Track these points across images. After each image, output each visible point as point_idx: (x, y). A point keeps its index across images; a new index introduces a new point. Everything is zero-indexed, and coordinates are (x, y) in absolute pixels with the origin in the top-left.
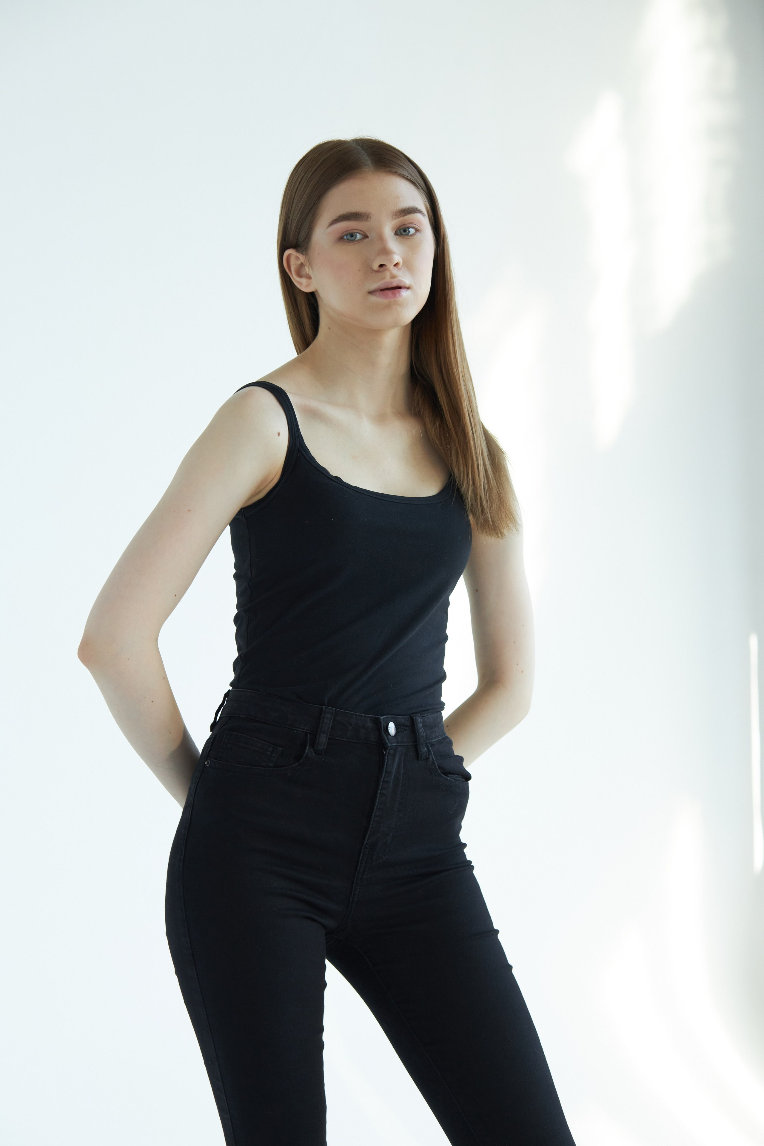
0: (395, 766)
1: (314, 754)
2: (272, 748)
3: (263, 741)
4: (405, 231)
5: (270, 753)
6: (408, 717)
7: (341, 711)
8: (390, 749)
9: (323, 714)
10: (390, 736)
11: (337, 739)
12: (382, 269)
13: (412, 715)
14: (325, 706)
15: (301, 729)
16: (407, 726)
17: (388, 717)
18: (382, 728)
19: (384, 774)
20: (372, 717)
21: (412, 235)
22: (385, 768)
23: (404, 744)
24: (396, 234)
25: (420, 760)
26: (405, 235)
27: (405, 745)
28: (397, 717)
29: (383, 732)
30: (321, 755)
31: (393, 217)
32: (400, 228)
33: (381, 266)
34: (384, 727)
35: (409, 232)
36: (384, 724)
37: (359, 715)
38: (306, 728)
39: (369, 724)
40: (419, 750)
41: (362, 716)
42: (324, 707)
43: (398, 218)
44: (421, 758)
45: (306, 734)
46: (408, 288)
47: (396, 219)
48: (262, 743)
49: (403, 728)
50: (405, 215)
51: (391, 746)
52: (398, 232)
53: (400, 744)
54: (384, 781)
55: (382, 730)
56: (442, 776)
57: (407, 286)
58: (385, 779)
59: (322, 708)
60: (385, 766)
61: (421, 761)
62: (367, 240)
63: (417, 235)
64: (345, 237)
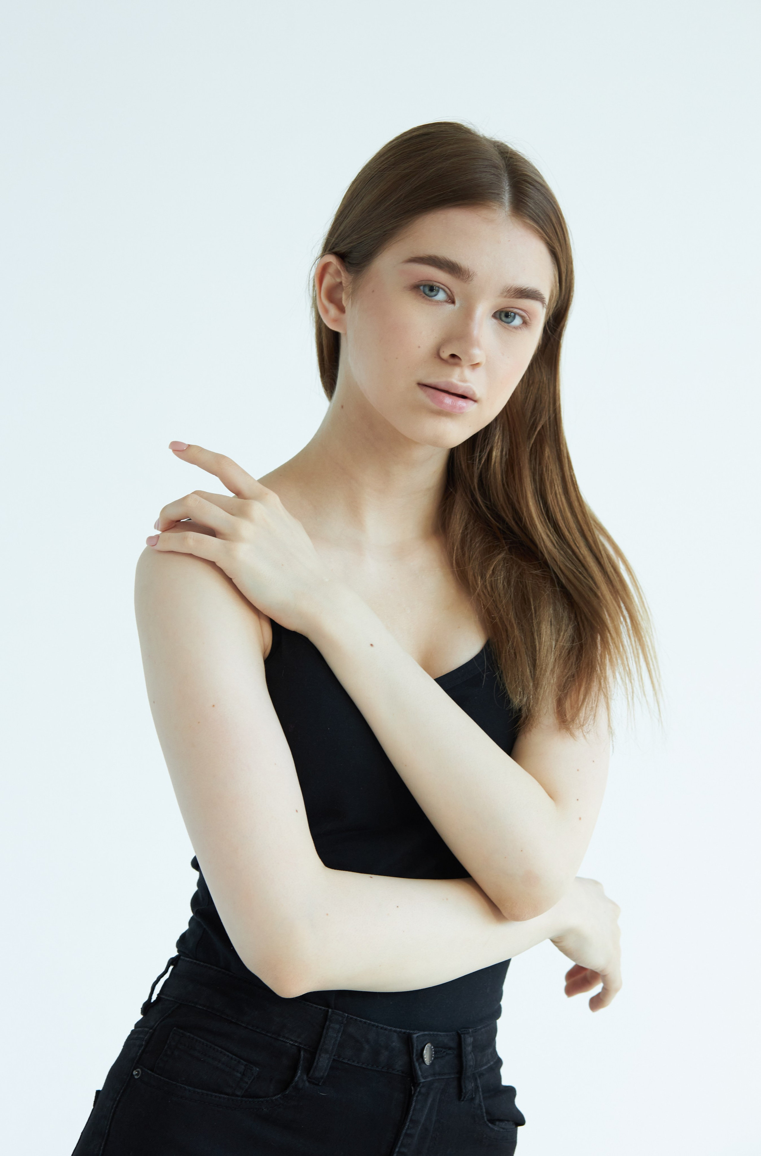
0: (426, 1111)
1: (307, 1084)
2: (243, 1067)
3: (232, 1054)
4: (507, 315)
5: (239, 1075)
6: (454, 1033)
7: (356, 1019)
8: (423, 1086)
9: (327, 1023)
10: (425, 1065)
11: (344, 1063)
12: (452, 360)
13: (459, 1032)
14: (332, 1009)
15: (292, 1040)
16: (450, 1048)
17: (425, 1035)
18: (415, 1051)
19: (408, 1124)
20: (400, 1032)
22: (410, 1115)
23: (443, 1077)
25: (463, 1100)
26: (505, 322)
27: (444, 1079)
28: (437, 1035)
29: (415, 1059)
30: (318, 1085)
32: (503, 309)
33: (453, 356)
34: (417, 1050)
35: (513, 320)
36: (417, 1046)
37: (382, 1028)
38: (299, 1040)
39: (396, 1043)
40: (463, 1087)
41: (386, 1029)
42: (330, 1010)
43: (508, 298)
44: (465, 1097)
45: (299, 1049)
46: (475, 401)
48: (228, 1056)
49: (444, 1052)
51: (424, 1082)
53: (437, 1078)
54: (406, 1134)
55: (414, 1056)
56: (487, 1125)
58: (409, 1132)
59: (328, 1011)
60: (411, 1113)
61: (463, 1103)
62: (450, 306)
63: (520, 328)
64: (422, 288)
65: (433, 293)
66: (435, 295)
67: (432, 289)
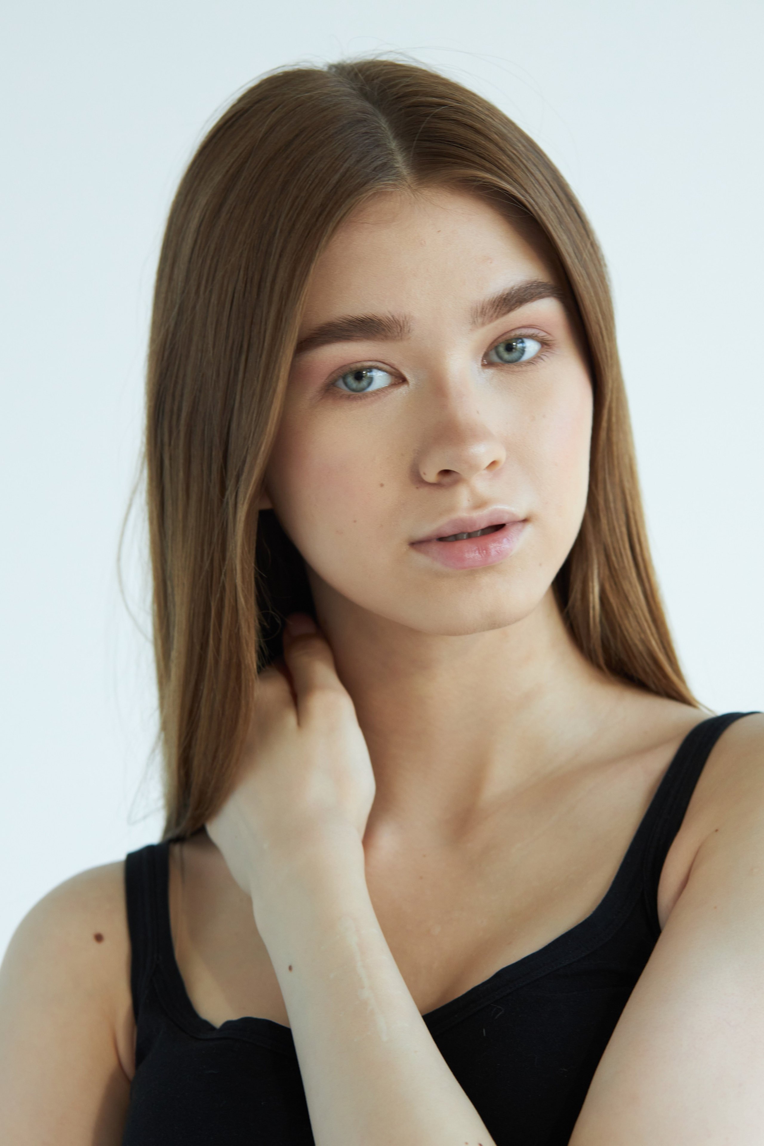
4: (509, 348)
12: (447, 479)
21: (531, 362)
24: (488, 362)
31: (474, 322)
32: (496, 344)
33: (446, 472)
35: (523, 351)
43: (491, 321)
46: (524, 522)
47: (483, 324)
50: (510, 310)
52: (495, 358)
57: (521, 514)
62: (403, 390)
63: (539, 357)
64: (341, 383)
65: (364, 383)
66: (369, 384)
67: (358, 376)
